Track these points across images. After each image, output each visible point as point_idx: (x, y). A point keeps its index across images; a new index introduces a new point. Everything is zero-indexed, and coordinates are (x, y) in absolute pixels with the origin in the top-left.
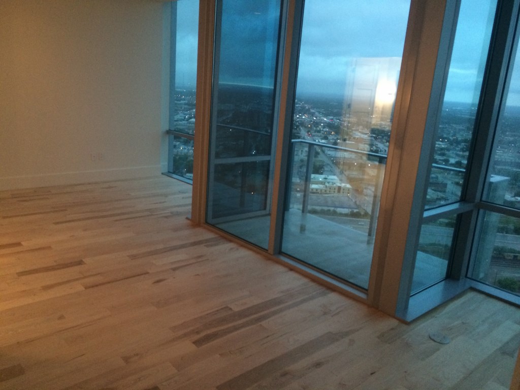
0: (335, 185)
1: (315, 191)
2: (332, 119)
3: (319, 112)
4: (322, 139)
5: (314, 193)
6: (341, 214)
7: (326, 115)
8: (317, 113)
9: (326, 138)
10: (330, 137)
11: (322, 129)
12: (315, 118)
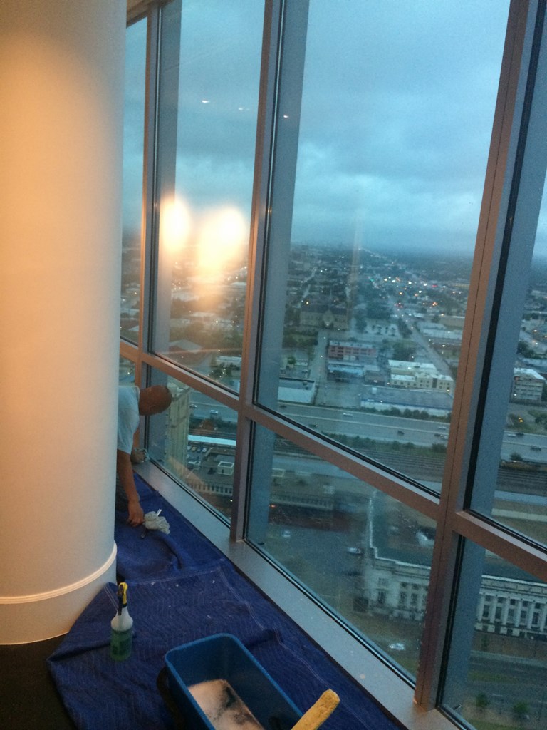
0: (428, 377)
1: (399, 384)
2: (436, 284)
3: (418, 275)
4: (418, 312)
5: (398, 387)
6: (434, 418)
7: (427, 279)
8: (414, 276)
9: (423, 311)
10: (430, 310)
11: (418, 298)
12: (410, 283)
